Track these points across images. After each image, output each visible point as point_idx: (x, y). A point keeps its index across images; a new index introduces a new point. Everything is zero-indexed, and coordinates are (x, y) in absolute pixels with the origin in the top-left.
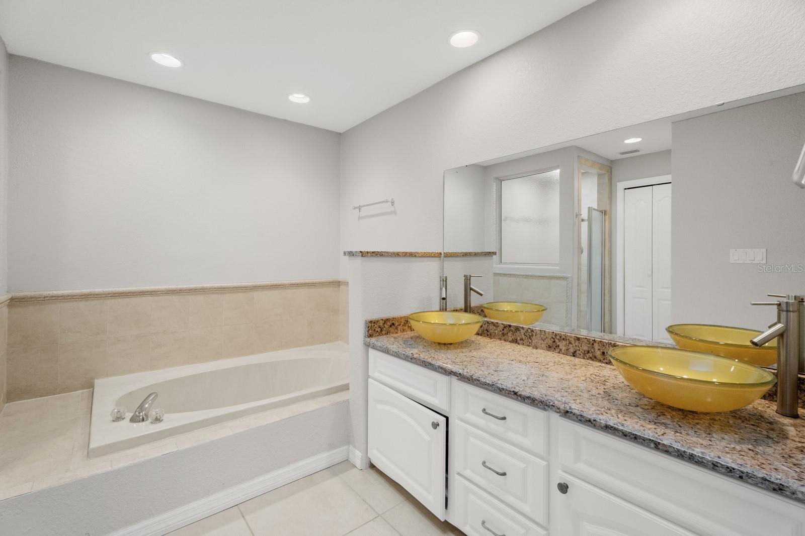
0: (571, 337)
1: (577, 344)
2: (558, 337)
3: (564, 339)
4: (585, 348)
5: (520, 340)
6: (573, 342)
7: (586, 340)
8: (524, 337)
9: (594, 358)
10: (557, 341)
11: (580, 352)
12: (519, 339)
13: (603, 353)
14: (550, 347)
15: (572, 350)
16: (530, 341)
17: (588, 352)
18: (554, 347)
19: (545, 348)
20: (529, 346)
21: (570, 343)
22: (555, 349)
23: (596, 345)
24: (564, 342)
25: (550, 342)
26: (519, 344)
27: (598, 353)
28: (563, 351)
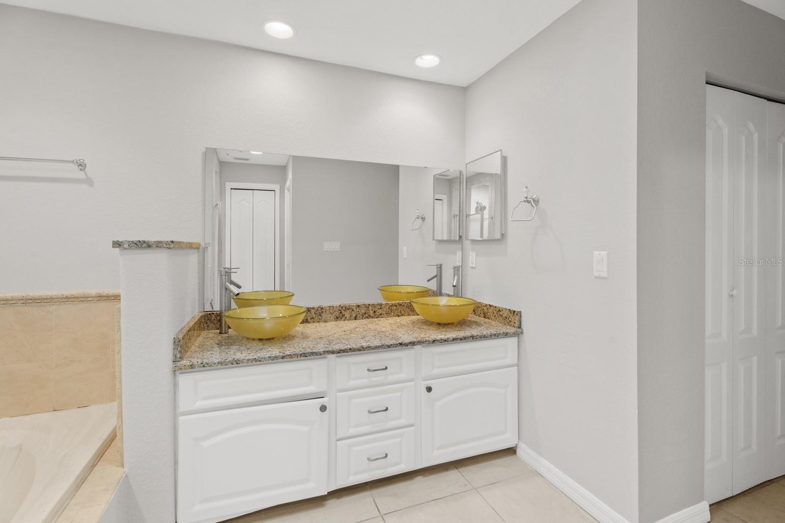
0: (353, 306)
1: (358, 310)
2: (344, 308)
3: (348, 309)
4: (363, 311)
5: (311, 319)
6: (355, 309)
7: (363, 306)
8: (314, 315)
9: (369, 317)
10: (343, 311)
11: (359, 315)
12: (309, 318)
13: (375, 311)
14: (337, 318)
15: (354, 316)
16: (320, 317)
17: (365, 313)
18: (341, 317)
19: (333, 320)
20: (319, 322)
21: (353, 311)
22: (341, 318)
23: (370, 307)
24: (348, 311)
25: (337, 314)
26: (309, 323)
27: (371, 313)
28: (347, 318)
